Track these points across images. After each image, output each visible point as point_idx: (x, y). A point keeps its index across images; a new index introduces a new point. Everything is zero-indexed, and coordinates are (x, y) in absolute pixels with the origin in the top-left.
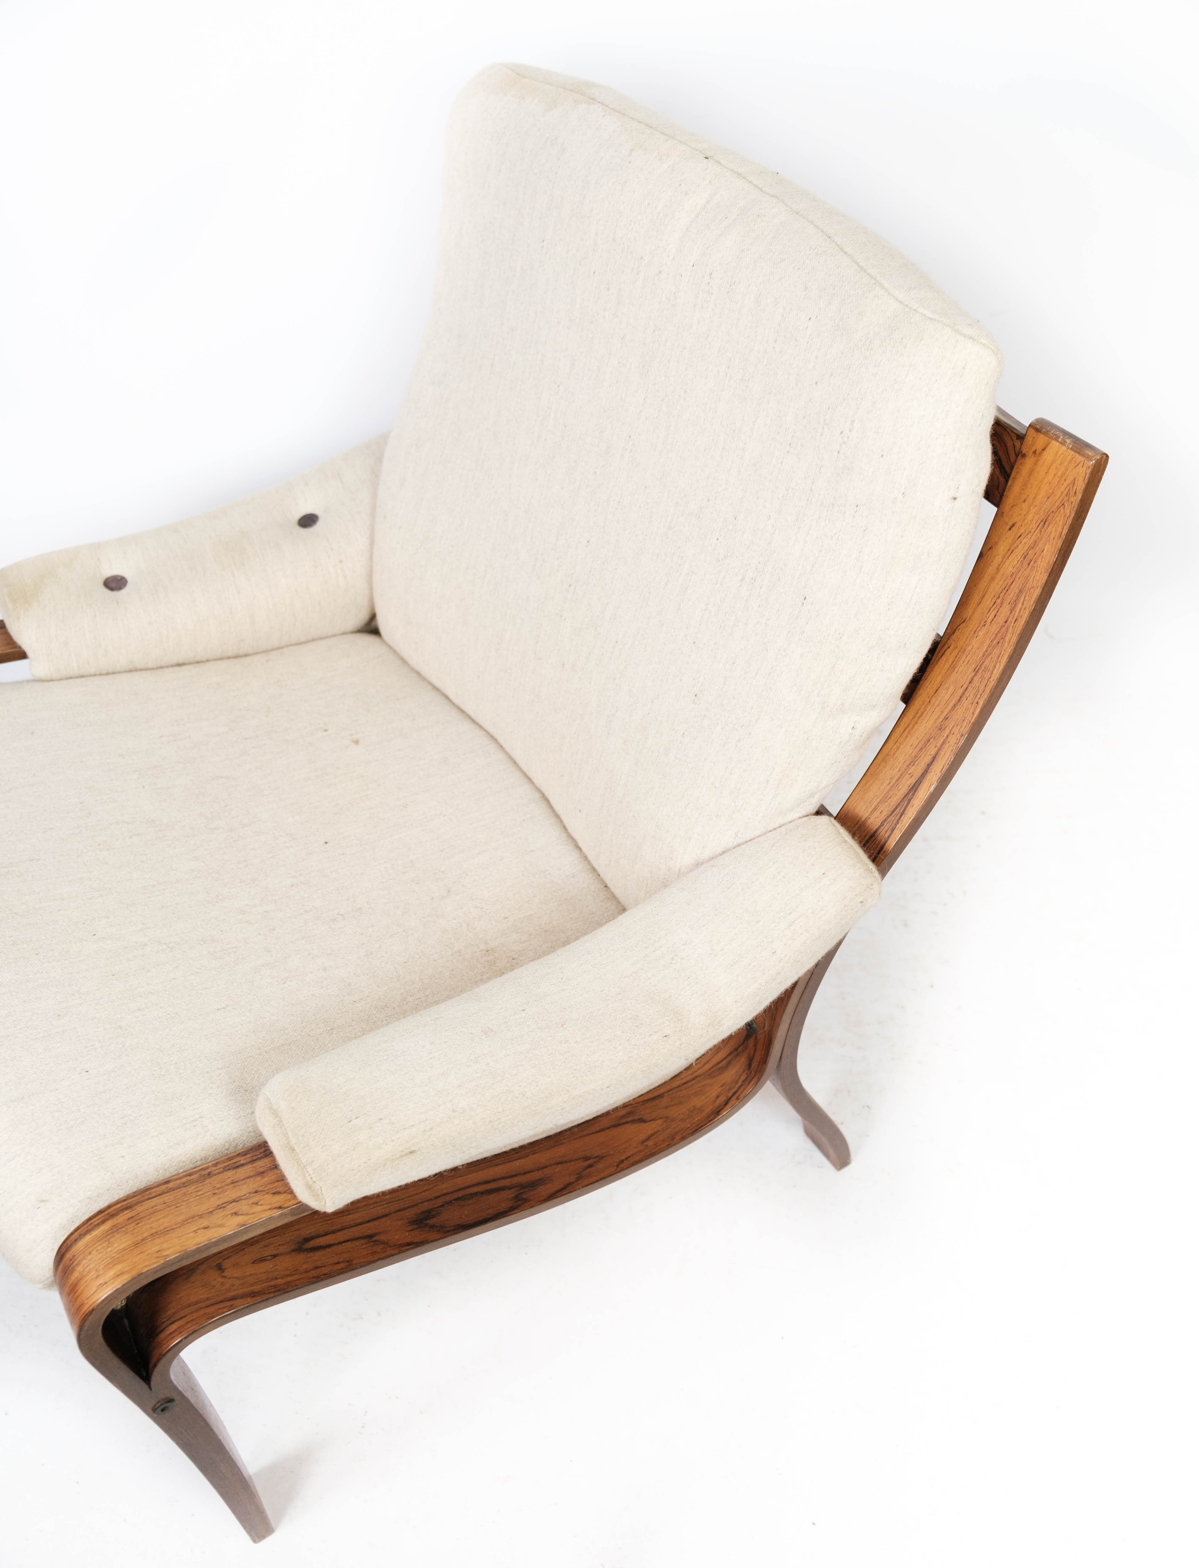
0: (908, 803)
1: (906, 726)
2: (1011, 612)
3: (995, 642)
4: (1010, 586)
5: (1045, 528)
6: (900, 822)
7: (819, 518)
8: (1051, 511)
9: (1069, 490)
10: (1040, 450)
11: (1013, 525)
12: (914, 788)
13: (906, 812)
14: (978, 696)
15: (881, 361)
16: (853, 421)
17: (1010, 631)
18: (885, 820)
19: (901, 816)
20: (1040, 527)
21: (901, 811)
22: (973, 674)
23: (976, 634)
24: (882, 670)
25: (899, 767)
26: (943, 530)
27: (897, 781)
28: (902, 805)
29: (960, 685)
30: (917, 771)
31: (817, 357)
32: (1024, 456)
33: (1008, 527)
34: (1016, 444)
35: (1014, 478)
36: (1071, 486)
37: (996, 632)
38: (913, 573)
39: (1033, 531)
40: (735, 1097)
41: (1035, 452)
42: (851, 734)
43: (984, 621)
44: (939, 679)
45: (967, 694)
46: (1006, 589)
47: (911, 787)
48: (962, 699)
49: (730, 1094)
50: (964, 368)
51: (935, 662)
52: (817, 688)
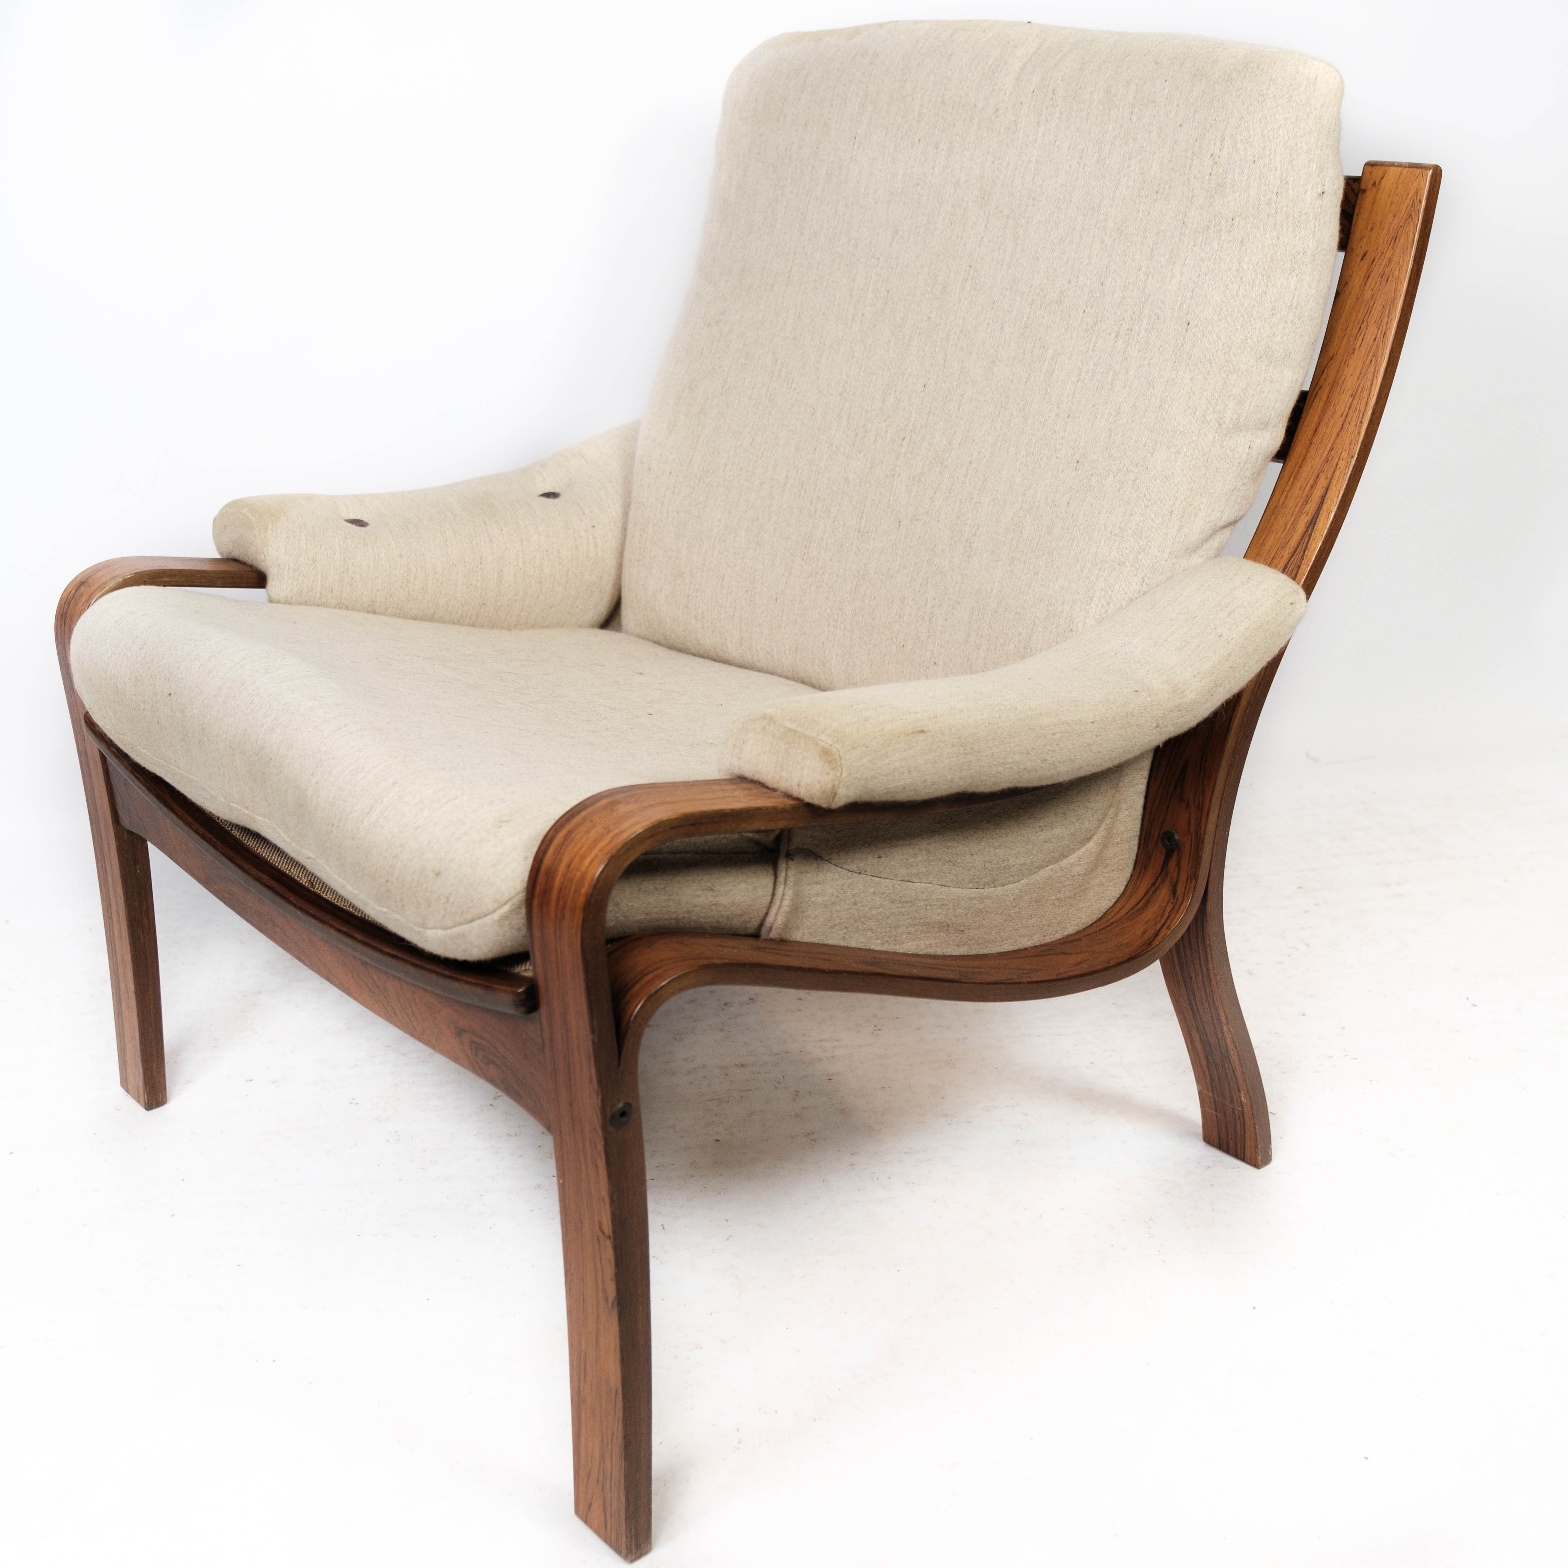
0: (1309, 538)
1: (1290, 474)
2: (1379, 329)
3: (1368, 362)
4: (1373, 307)
5: (1396, 243)
6: (1305, 557)
7: (1195, 246)
8: (1400, 226)
9: (1414, 201)
10: (1379, 179)
11: (1365, 254)
12: (1313, 523)
13: (1309, 547)
14: (1361, 416)
15: (1242, 85)
16: (1222, 141)
17: (1381, 346)
18: (1288, 563)
19: (1304, 552)
20: (1392, 244)
21: (1303, 548)
22: (1351, 399)
23: (1347, 363)
24: (1272, 381)
25: (1291, 512)
26: (1315, 228)
27: (1292, 524)
28: (1302, 542)
29: (1340, 415)
30: (1311, 508)
31: (1178, 105)
32: (1364, 191)
33: (1360, 258)
34: (1354, 187)
35: (1357, 215)
36: (1415, 196)
37: (1367, 353)
38: (1291, 275)
39: (1385, 251)
40: (1165, 927)
41: (1374, 184)
42: (1249, 454)
43: (1352, 349)
44: (1316, 419)
45: (1349, 419)
46: (1369, 312)
47: (1308, 523)
48: (1345, 426)
49: (1158, 926)
50: (1316, 79)
51: (1309, 406)
52: (1211, 405)
